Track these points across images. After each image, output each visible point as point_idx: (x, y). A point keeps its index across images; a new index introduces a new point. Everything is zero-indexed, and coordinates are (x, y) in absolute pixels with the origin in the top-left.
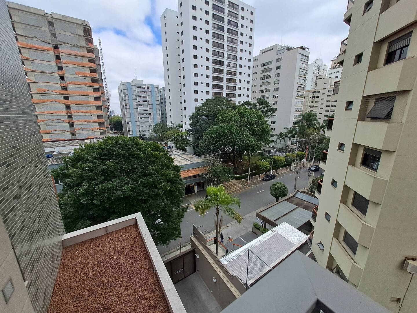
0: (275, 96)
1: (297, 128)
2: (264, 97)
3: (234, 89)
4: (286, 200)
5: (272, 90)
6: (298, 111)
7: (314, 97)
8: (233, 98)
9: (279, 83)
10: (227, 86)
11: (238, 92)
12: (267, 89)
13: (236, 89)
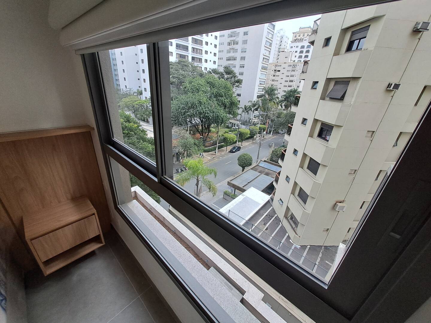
0: (241, 66)
1: (260, 101)
2: (231, 66)
3: (201, 52)
4: (251, 169)
5: (238, 59)
6: (262, 84)
7: (275, 70)
8: (200, 64)
9: (246, 52)
10: (192, 47)
11: (204, 57)
12: (234, 57)
13: (203, 53)
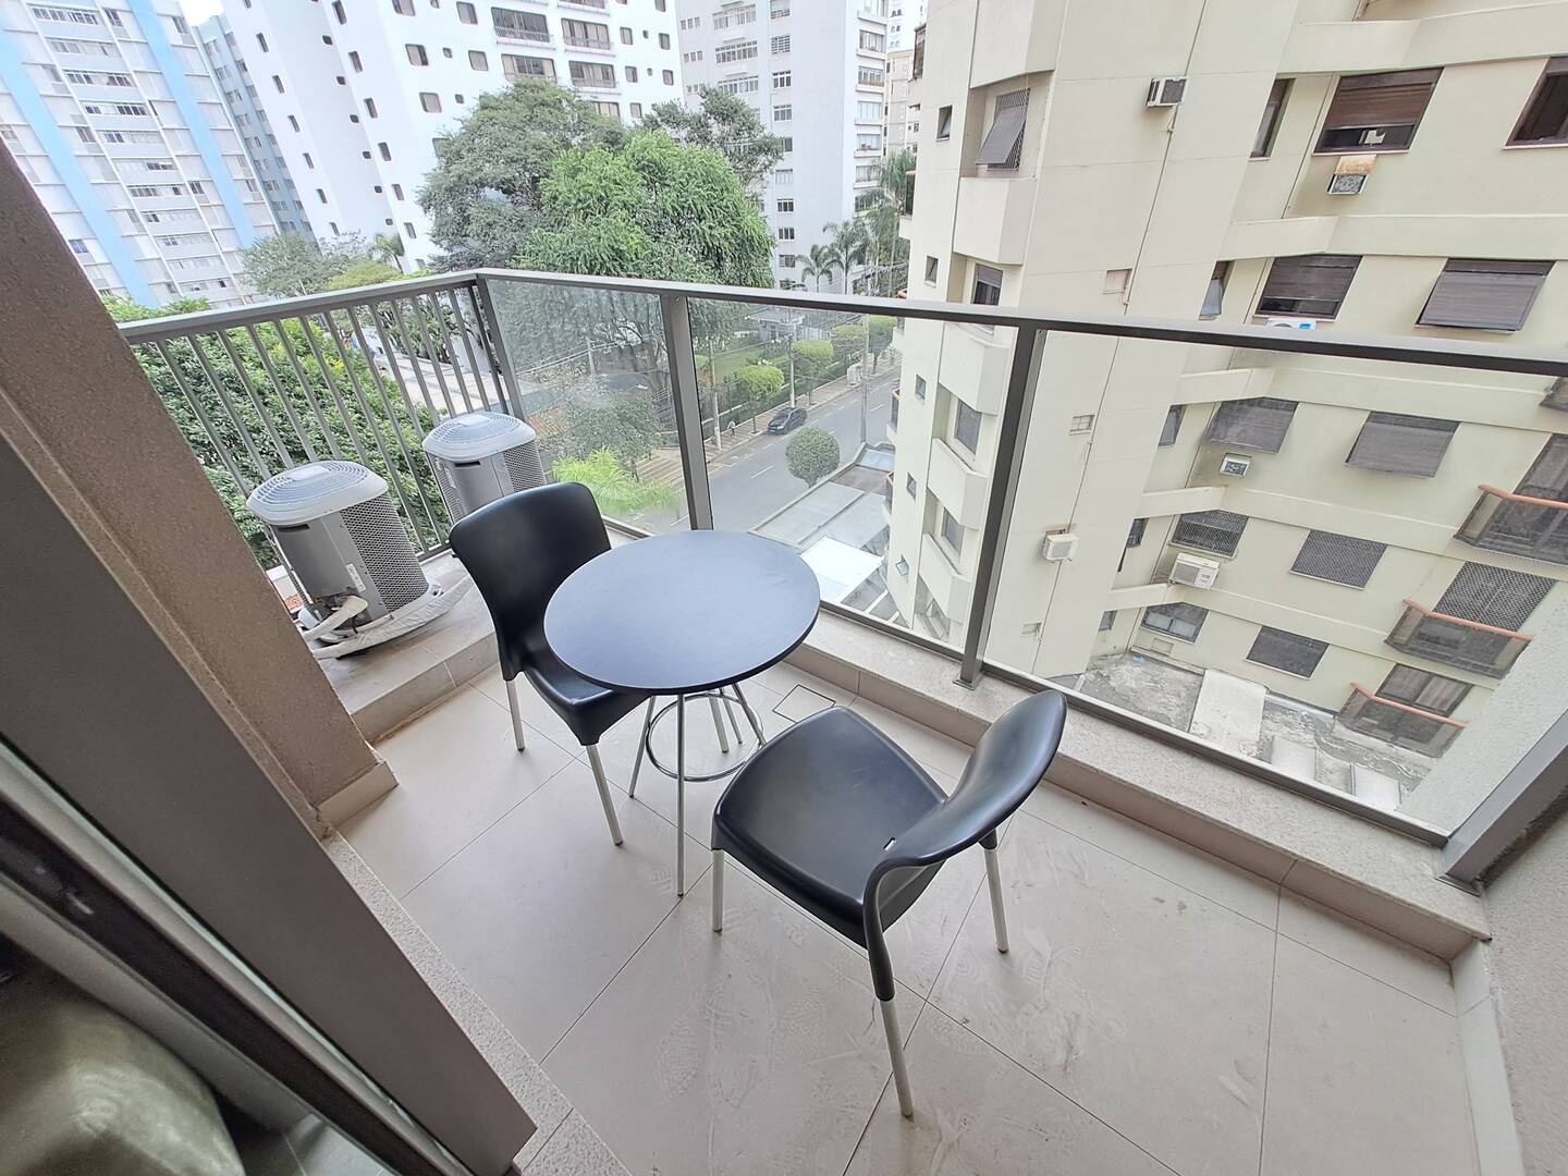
0: (779, 76)
1: (867, 220)
2: (737, 83)
3: (603, 38)
4: (833, 480)
5: (764, 48)
6: (868, 148)
8: (607, 90)
9: (787, 12)
10: (563, 19)
11: (621, 57)
12: (746, 41)
13: (612, 40)
